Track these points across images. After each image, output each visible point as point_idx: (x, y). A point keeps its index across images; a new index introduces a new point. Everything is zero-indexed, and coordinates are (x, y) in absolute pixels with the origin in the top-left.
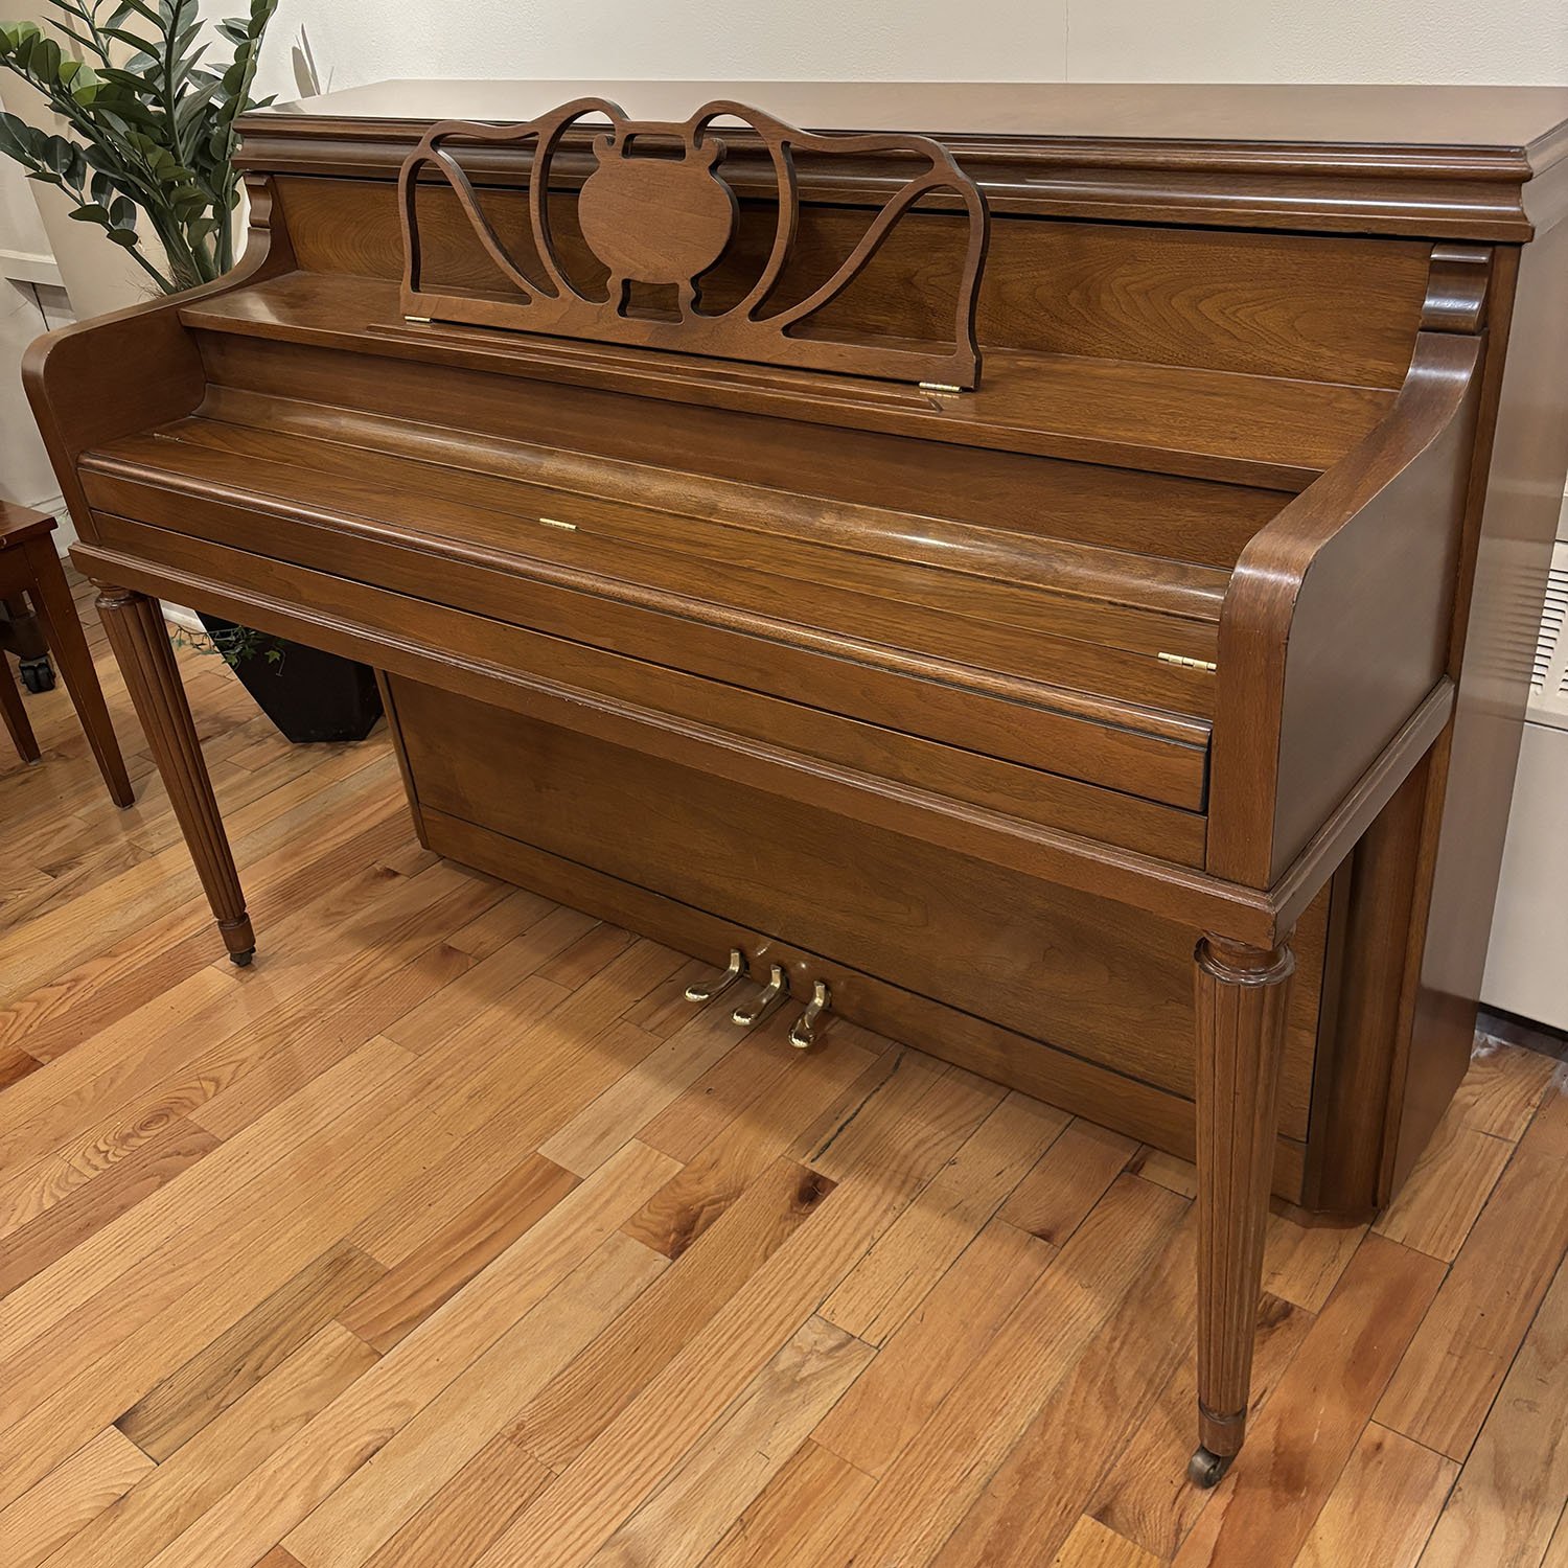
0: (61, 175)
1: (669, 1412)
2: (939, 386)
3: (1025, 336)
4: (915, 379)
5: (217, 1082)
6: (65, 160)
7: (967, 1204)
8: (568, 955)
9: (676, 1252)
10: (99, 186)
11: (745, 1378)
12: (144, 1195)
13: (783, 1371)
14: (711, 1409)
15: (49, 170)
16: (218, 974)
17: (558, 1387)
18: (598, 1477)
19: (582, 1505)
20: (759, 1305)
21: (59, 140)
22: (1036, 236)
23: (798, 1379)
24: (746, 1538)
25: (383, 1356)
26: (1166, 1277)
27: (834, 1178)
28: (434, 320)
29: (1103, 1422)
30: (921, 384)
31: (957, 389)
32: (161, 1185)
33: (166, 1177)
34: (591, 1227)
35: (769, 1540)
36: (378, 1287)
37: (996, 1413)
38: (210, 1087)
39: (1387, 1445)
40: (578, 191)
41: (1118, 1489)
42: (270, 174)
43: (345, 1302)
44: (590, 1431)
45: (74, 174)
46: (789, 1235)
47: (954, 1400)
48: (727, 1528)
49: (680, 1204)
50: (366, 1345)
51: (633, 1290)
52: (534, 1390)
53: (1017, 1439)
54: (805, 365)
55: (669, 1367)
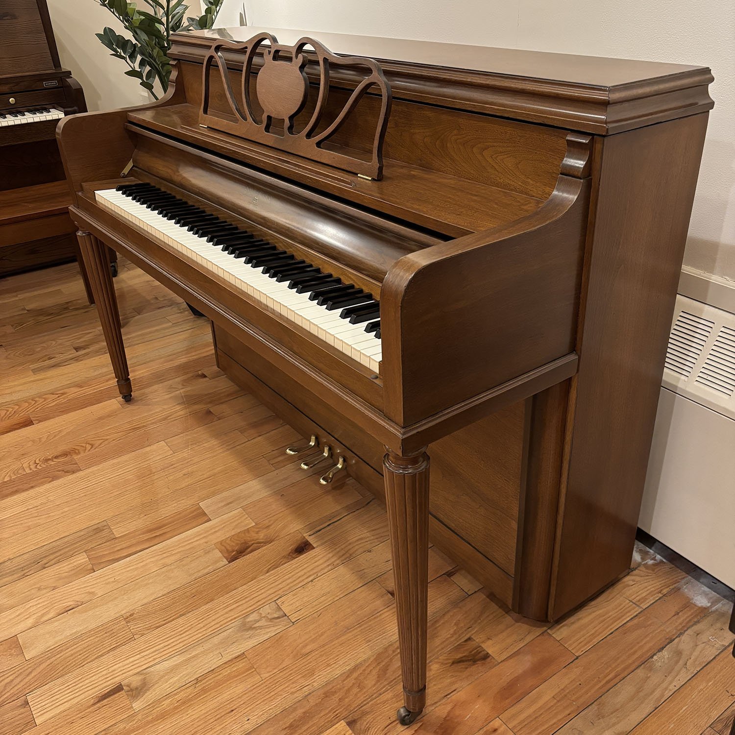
0: (127, 56)
1: (193, 626)
2: (364, 177)
3: (421, 161)
4: (357, 172)
5: (92, 445)
6: (130, 50)
7: (366, 571)
8: (254, 425)
9: (232, 560)
10: (142, 64)
11: (232, 620)
12: (43, 484)
13: (248, 622)
14: (210, 629)
15: (122, 54)
16: (116, 402)
17: (155, 603)
18: (150, 644)
19: (139, 654)
20: (254, 591)
21: (129, 43)
22: (425, 112)
23: (253, 626)
24: (195, 687)
25: (95, 572)
26: (438, 627)
27: (315, 546)
28: (208, 127)
29: (374, 683)
30: (359, 175)
31: (370, 179)
32: (50, 482)
33: (55, 478)
34: (204, 540)
35: (204, 691)
36: (108, 543)
37: (328, 665)
38: (89, 447)
39: (499, 731)
40: (257, 74)
41: (365, 714)
42: (179, 60)
43: (92, 546)
44: (158, 625)
45: (132, 57)
46: (282, 565)
47: (314, 654)
48: (190, 681)
49: (245, 540)
50: (91, 566)
51: (206, 571)
52: (145, 601)
53: (332, 679)
54: (322, 161)
55: (203, 607)
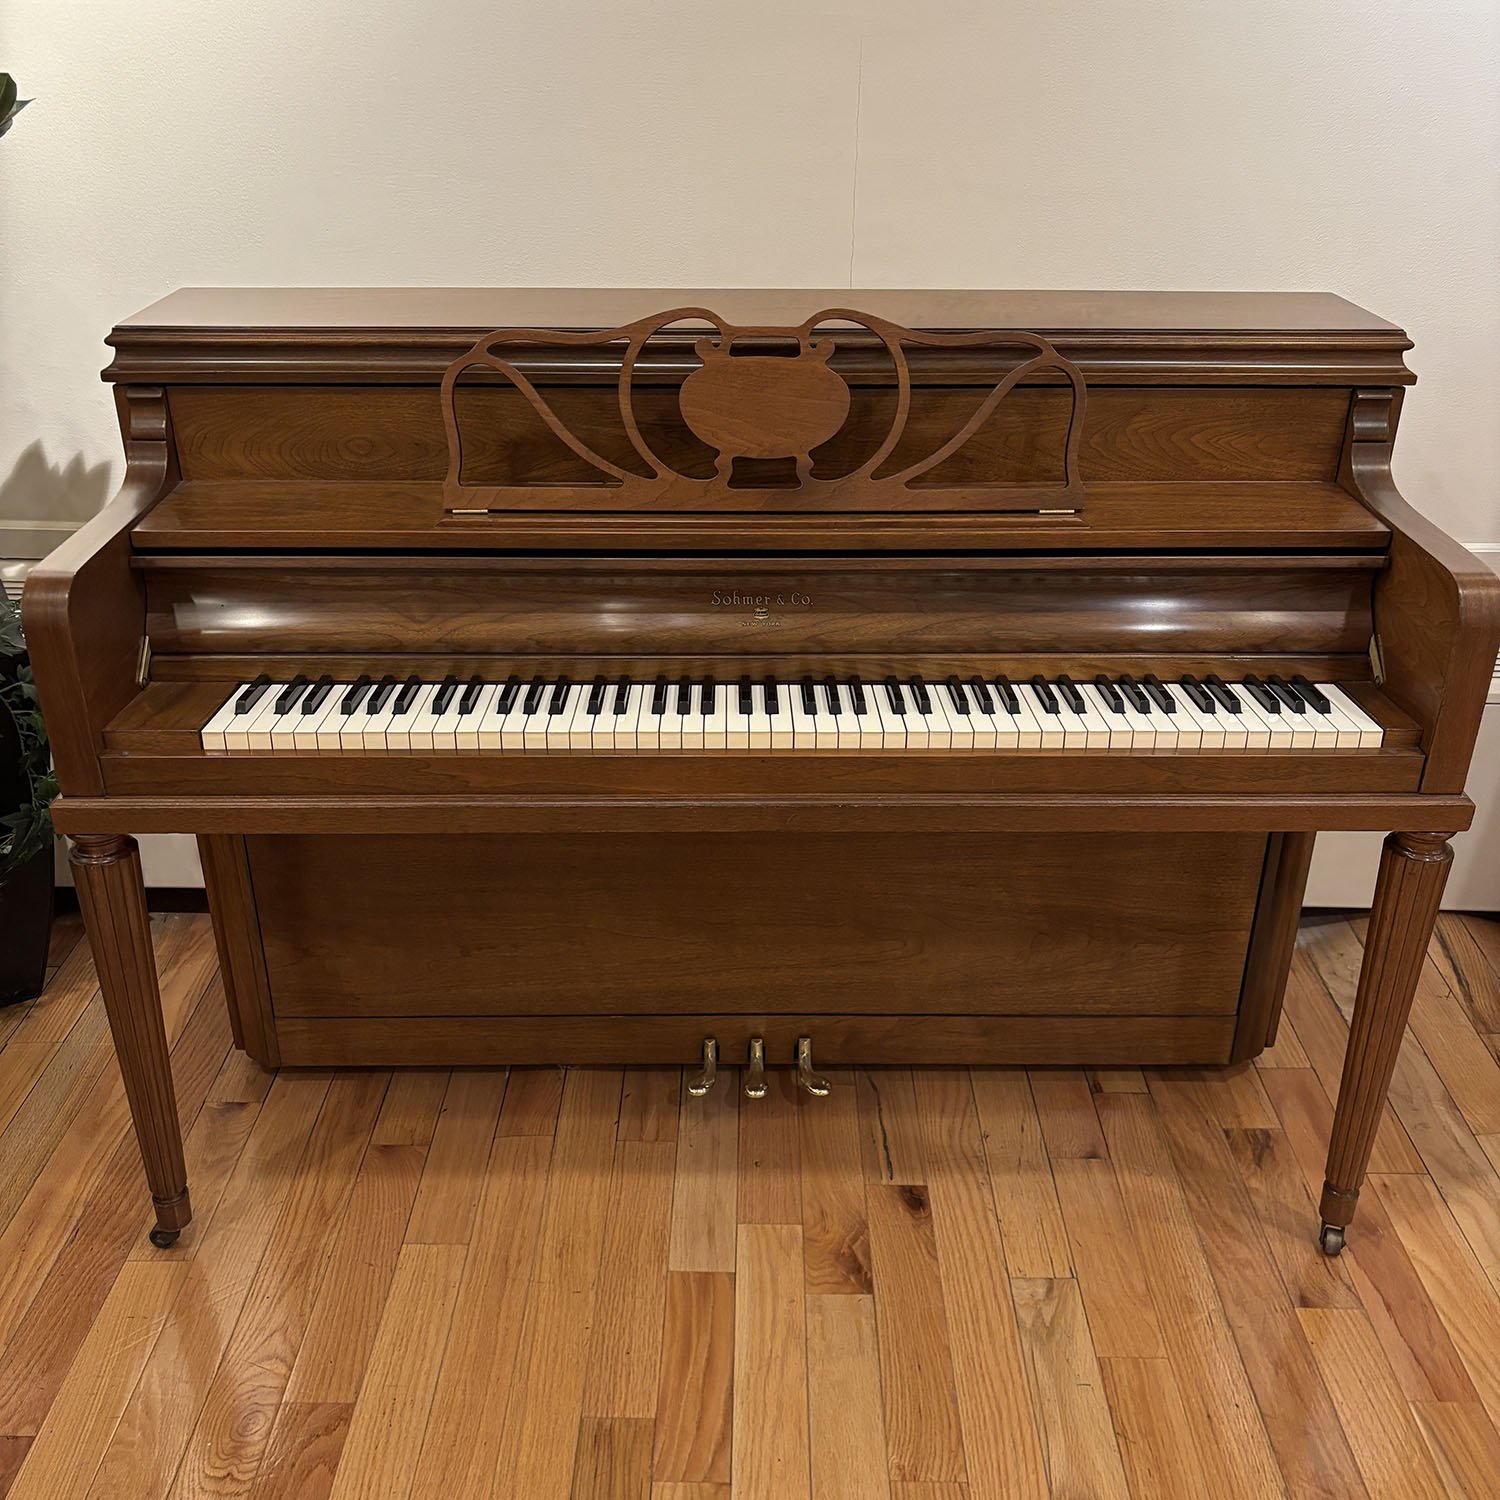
1: (991, 1395)
4: (1036, 508)
5: (278, 1358)
7: (1024, 1159)
8: (512, 1110)
9: (867, 1286)
11: (1014, 1343)
13: (1033, 1325)
14: (1016, 1376)
16: (145, 1266)
17: (894, 1424)
18: (995, 1465)
19: (1008, 1490)
20: (967, 1291)
23: (1048, 1325)
24: (1134, 1443)
25: (731, 1484)
26: (1186, 1147)
27: (921, 1183)
28: (490, 511)
29: (1247, 1251)
30: (1042, 512)
31: (1074, 511)
32: (334, 1471)
33: (330, 1462)
34: (783, 1305)
35: (1149, 1433)
36: (661, 1438)
37: (1186, 1277)
39: (1387, 1182)
40: (679, 386)
41: (1295, 1282)
42: (163, 385)
43: (646, 1462)
44: (953, 1440)
46: (933, 1236)
47: (1154, 1283)
48: (1115, 1444)
49: (829, 1253)
50: (707, 1484)
51: (867, 1330)
52: (879, 1436)
53: (1214, 1287)
55: (955, 1364)
